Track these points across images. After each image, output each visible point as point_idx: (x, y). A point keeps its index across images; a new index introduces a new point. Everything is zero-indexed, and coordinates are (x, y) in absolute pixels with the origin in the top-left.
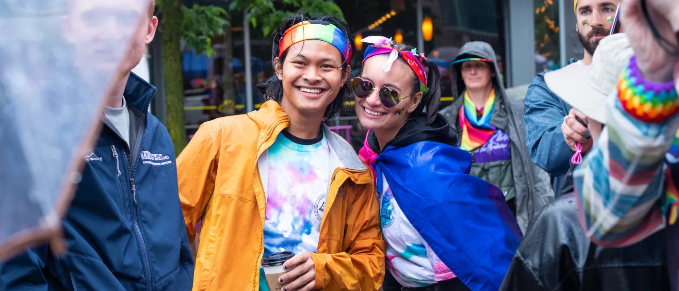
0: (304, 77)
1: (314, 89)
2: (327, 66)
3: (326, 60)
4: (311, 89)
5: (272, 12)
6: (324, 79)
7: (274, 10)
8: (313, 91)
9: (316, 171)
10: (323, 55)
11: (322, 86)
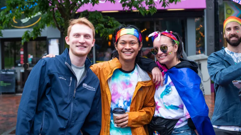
0: (125, 48)
1: (129, 52)
2: (133, 43)
3: (132, 41)
4: (128, 52)
5: (103, 28)
6: (132, 48)
7: (104, 27)
8: (129, 53)
9: (132, 83)
10: (131, 39)
11: (131, 51)
